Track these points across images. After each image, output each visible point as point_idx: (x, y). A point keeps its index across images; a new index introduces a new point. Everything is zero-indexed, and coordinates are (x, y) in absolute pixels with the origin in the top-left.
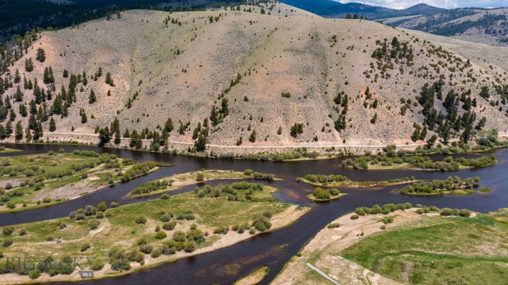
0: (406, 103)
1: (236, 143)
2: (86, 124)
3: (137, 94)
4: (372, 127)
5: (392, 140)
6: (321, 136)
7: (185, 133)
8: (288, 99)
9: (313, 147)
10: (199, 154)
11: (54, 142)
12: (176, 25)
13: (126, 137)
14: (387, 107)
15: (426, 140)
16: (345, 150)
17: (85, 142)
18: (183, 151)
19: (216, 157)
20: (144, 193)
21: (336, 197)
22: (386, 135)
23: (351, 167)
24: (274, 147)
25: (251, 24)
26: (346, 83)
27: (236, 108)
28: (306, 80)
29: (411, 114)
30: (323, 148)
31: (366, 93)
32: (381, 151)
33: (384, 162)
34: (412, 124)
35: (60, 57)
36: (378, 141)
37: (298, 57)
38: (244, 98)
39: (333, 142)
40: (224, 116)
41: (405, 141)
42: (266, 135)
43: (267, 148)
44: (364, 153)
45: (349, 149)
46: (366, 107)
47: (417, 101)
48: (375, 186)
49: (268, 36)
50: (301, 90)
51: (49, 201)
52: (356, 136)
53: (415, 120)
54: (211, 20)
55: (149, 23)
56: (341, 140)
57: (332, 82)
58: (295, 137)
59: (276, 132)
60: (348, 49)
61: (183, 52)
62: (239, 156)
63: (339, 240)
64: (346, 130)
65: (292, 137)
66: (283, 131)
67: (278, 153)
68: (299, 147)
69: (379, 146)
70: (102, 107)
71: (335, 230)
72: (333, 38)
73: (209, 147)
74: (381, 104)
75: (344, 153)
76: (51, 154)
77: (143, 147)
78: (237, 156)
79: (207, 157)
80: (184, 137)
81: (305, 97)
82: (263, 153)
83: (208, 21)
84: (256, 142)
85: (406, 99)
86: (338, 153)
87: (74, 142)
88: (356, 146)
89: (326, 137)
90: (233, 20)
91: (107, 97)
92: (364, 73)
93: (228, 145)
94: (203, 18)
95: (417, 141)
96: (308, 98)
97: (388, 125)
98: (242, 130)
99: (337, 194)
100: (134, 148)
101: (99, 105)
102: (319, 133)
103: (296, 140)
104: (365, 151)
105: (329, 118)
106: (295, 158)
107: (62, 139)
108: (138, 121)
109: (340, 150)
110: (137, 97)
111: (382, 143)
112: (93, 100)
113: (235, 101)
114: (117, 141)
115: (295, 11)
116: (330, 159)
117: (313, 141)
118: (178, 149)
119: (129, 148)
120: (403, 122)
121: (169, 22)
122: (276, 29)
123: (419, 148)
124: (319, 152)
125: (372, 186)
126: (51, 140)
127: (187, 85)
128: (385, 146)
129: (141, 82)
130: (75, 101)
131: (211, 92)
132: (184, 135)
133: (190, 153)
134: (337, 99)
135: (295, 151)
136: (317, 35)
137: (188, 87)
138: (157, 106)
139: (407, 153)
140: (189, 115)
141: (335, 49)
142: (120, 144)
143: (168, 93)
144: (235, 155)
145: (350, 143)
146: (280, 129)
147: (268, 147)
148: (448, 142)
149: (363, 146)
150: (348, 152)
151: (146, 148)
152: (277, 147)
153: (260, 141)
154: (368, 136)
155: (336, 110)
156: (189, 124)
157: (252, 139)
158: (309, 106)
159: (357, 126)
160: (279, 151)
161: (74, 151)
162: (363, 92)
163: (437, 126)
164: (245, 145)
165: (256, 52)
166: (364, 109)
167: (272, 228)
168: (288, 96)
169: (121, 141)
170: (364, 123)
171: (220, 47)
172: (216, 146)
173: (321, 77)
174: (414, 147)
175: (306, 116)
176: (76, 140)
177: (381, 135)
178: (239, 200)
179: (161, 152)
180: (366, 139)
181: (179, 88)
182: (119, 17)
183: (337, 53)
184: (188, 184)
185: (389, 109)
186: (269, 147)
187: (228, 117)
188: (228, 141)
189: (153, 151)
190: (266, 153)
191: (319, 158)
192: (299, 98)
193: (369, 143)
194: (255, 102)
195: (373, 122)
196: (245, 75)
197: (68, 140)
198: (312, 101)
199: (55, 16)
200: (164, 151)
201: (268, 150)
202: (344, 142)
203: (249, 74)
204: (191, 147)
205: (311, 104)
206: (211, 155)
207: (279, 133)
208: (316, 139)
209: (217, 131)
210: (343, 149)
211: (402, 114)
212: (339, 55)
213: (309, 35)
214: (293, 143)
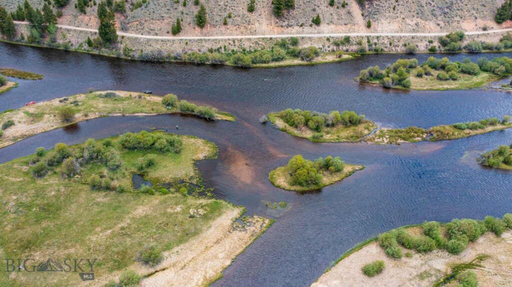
5: (458, 22)
6: (327, 15)
9: (310, 37)
16: (369, 42)
18: (81, 45)
19: (132, 57)
24: (239, 37)
30: (328, 39)
32: (436, 44)
36: (431, 25)
39: (349, 26)
41: (481, 23)
42: (226, 14)
43: (226, 40)
44: (404, 48)
45: (375, 41)
52: (391, 14)
56: (362, 23)
58: (279, 18)
59: (246, 8)
62: (173, 55)
65: (273, 17)
67: (244, 50)
68: (284, 37)
69: (432, 34)
73: (123, 37)
75: (367, 48)
77: (19, 37)
78: (168, 58)
79: (118, 57)
80: (86, 18)
82: (218, 49)
84: (208, 28)
86: (355, 48)
88: (390, 35)
93: (156, 34)
95: (504, 24)
102: (324, 10)
103: (281, 23)
104: (405, 45)
106: (273, 61)
109: (359, 43)
111: (438, 28)
116: (340, 62)
117: (311, 26)
118: (73, 41)
124: (321, 46)
128: (444, 34)
133: (91, 48)
135: (276, 44)
139: (484, 48)
145: (379, 29)
147: (226, 37)
149: (402, 35)
150: (374, 46)
151: (23, 38)
152: (244, 37)
153: (215, 26)
154: (414, 14)
157: (200, 23)
160: (247, 45)
164: (186, 33)
174: (497, 35)
179: (45, 46)
180: (408, 21)
186: (231, 37)
188: (157, 25)
189: (34, 44)
190: (223, 50)
193: (415, 27)
201: (226, 44)
202: (369, 26)
204: (93, 39)
206: (124, 54)
207: (251, 10)
208: (317, 22)
214: (276, 30)
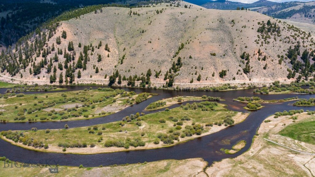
0: (281, 58)
1: (190, 81)
2: (98, 74)
3: (124, 56)
4: (265, 71)
5: (277, 78)
6: (237, 77)
7: (159, 77)
8: (215, 56)
9: (233, 83)
10: (169, 88)
11: (81, 84)
12: (136, 16)
13: (124, 80)
14: (271, 60)
15: (295, 78)
16: (251, 84)
17: (100, 84)
18: (160, 87)
19: (180, 89)
20: (153, 108)
21: (259, 108)
22: (273, 75)
23: (259, 93)
24: (212, 84)
25: (182, 14)
26: (246, 47)
27: (186, 62)
28: (222, 46)
29: (285, 64)
30: (239, 84)
31: (259, 52)
32: (272, 84)
33: (276, 90)
34: (286, 69)
35: (74, 35)
36: (269, 79)
37: (215, 33)
38: (189, 57)
39: (244, 80)
40: (180, 67)
41: (284, 79)
42: (206, 77)
44: (262, 86)
45: (253, 84)
46: (259, 60)
47: (286, 56)
48: (278, 102)
49: (193, 21)
50: (221, 51)
51: (104, 114)
52: (256, 76)
53: (288, 67)
54: (158, 12)
55: (119, 15)
56: (248, 79)
57: (237, 46)
58: (222, 78)
59: (211, 75)
60: (242, 27)
61: (145, 31)
62: (193, 88)
63: (274, 128)
64: (250, 73)
65: (220, 78)
66: (215, 74)
68: (225, 83)
69: (270, 82)
70: (106, 64)
71: (269, 123)
72: (232, 21)
73: (175, 84)
74: (268, 59)
75: (251, 86)
76: (85, 90)
77: (136, 85)
78: (192, 89)
79: (175, 90)
81: (224, 55)
82: (206, 87)
83: (156, 13)
84: (201, 81)
85: (281, 55)
86: (248, 86)
87: (93, 84)
88: (257, 82)
89: (239, 78)
90: (170, 12)
91: (107, 58)
92: (255, 41)
93: (185, 83)
94: (152, 11)
95: (291, 79)
96: (226, 56)
97: (273, 70)
98: (192, 75)
99: (260, 107)
100: (130, 86)
101: (103, 62)
103: (223, 79)
105: (239, 67)
106: (225, 89)
107: (86, 83)
108: (129, 71)
109: (249, 85)
110: (125, 58)
111: (271, 80)
112: (100, 60)
113: (184, 58)
114: (119, 83)
115: (192, 6)
117: (232, 80)
118: (157, 86)
119: (127, 86)
120: (281, 68)
121: (132, 14)
122: (197, 17)
123: (293, 82)
124: (237, 86)
125: (276, 102)
126: (80, 83)
127: (153, 50)
128: (274, 82)
129: (124, 49)
130: (89, 61)
131: (168, 54)
132: (158, 78)
133: (164, 88)
134: (242, 56)
135: (224, 85)
136: (222, 19)
137: (154, 51)
138: (139, 62)
140: (159, 67)
141: (235, 27)
142: (122, 84)
143: (143, 55)
144: (191, 89)
145: (254, 81)
146: (214, 73)
148: (308, 79)
149: (261, 82)
151: (138, 86)
152: (213, 83)
153: (203, 80)
154: (263, 76)
155: (242, 62)
156: (160, 72)
157: (199, 79)
158: (227, 60)
159: (256, 71)
161: (98, 88)
162: (256, 52)
163: (300, 70)
164: (195, 82)
165: (189, 30)
166: (258, 61)
167: (235, 123)
168: (214, 55)
169: (122, 82)
170: (260, 69)
171: (167, 28)
172: (179, 84)
173: (230, 44)
174: (289, 82)
175: (226, 66)
176: (94, 83)
177: (270, 76)
178: (208, 111)
179: (146, 88)
180: (262, 78)
181: (149, 52)
182: (101, 11)
183: (237, 30)
184: (174, 104)
185: (272, 61)
187: (182, 67)
188: (185, 80)
189: (142, 87)
190: (207, 87)
191: (238, 89)
192: (221, 56)
193: (264, 80)
194: (196, 58)
195: (265, 68)
196: (186, 44)
197: (89, 83)
198: (228, 57)
199: (58, 11)
200: (148, 87)
202: (250, 80)
203: (189, 43)
204: (165, 85)
205: (228, 59)
206: (177, 89)
207: (213, 75)
208: (234, 79)
209: (178, 75)
210: (250, 84)
211: (280, 63)
212: (238, 31)
213: (218, 20)
214: (222, 81)
